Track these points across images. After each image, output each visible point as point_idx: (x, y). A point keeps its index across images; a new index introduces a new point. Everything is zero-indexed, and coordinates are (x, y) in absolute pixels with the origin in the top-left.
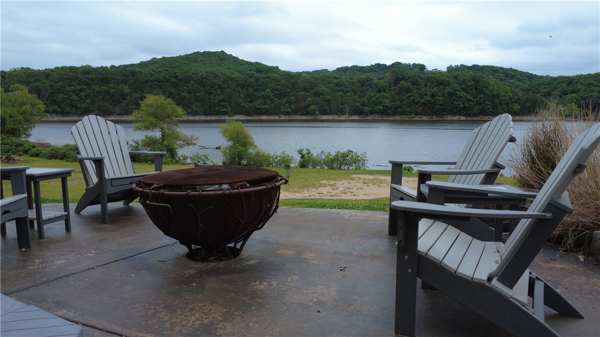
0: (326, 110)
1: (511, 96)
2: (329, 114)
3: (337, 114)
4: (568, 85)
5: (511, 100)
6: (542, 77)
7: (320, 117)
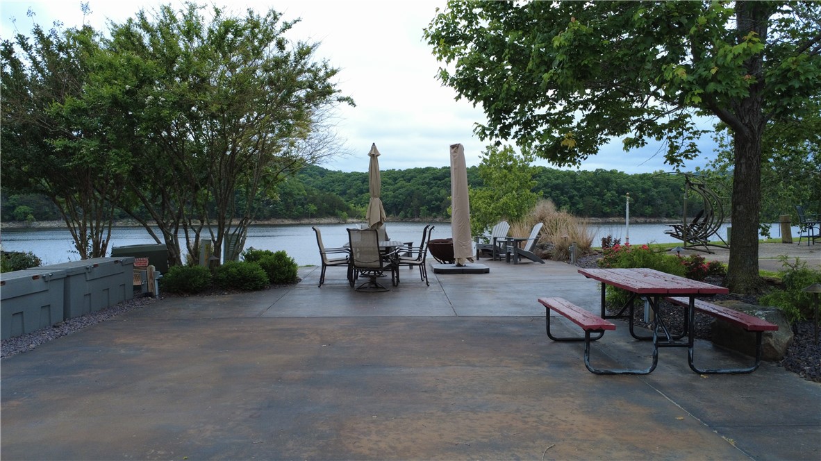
0: (46, 213)
1: (306, 194)
2: (52, 220)
6: (334, 172)
7: (36, 224)
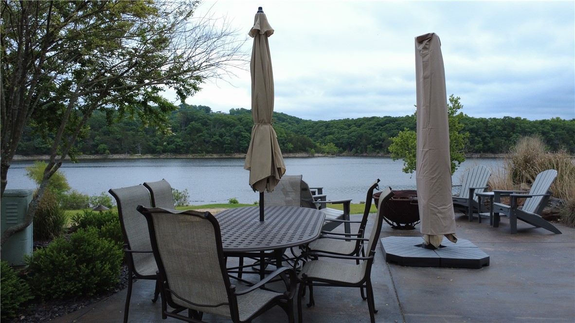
0: (117, 149)
1: (286, 136)
2: (120, 154)
3: (128, 153)
4: (326, 128)
5: (286, 140)
6: (306, 121)
7: (111, 156)
